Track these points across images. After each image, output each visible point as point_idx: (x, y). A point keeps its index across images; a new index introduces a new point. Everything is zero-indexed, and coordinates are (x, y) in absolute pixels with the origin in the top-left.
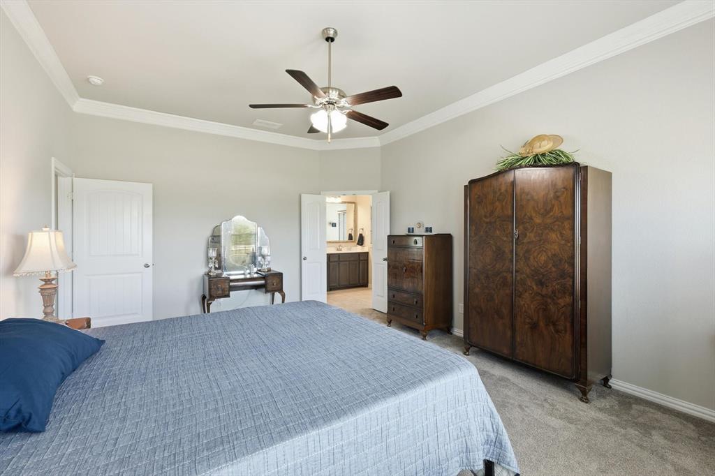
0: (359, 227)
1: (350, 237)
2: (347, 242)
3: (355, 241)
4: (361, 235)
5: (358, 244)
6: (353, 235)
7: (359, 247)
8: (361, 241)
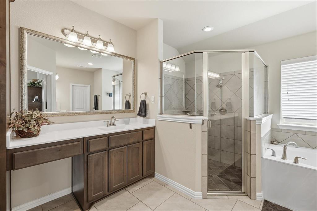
0: (140, 90)
1: (128, 105)
2: (124, 112)
3: (134, 111)
4: (144, 103)
5: (139, 114)
6: (131, 102)
7: (140, 119)
8: (143, 111)
